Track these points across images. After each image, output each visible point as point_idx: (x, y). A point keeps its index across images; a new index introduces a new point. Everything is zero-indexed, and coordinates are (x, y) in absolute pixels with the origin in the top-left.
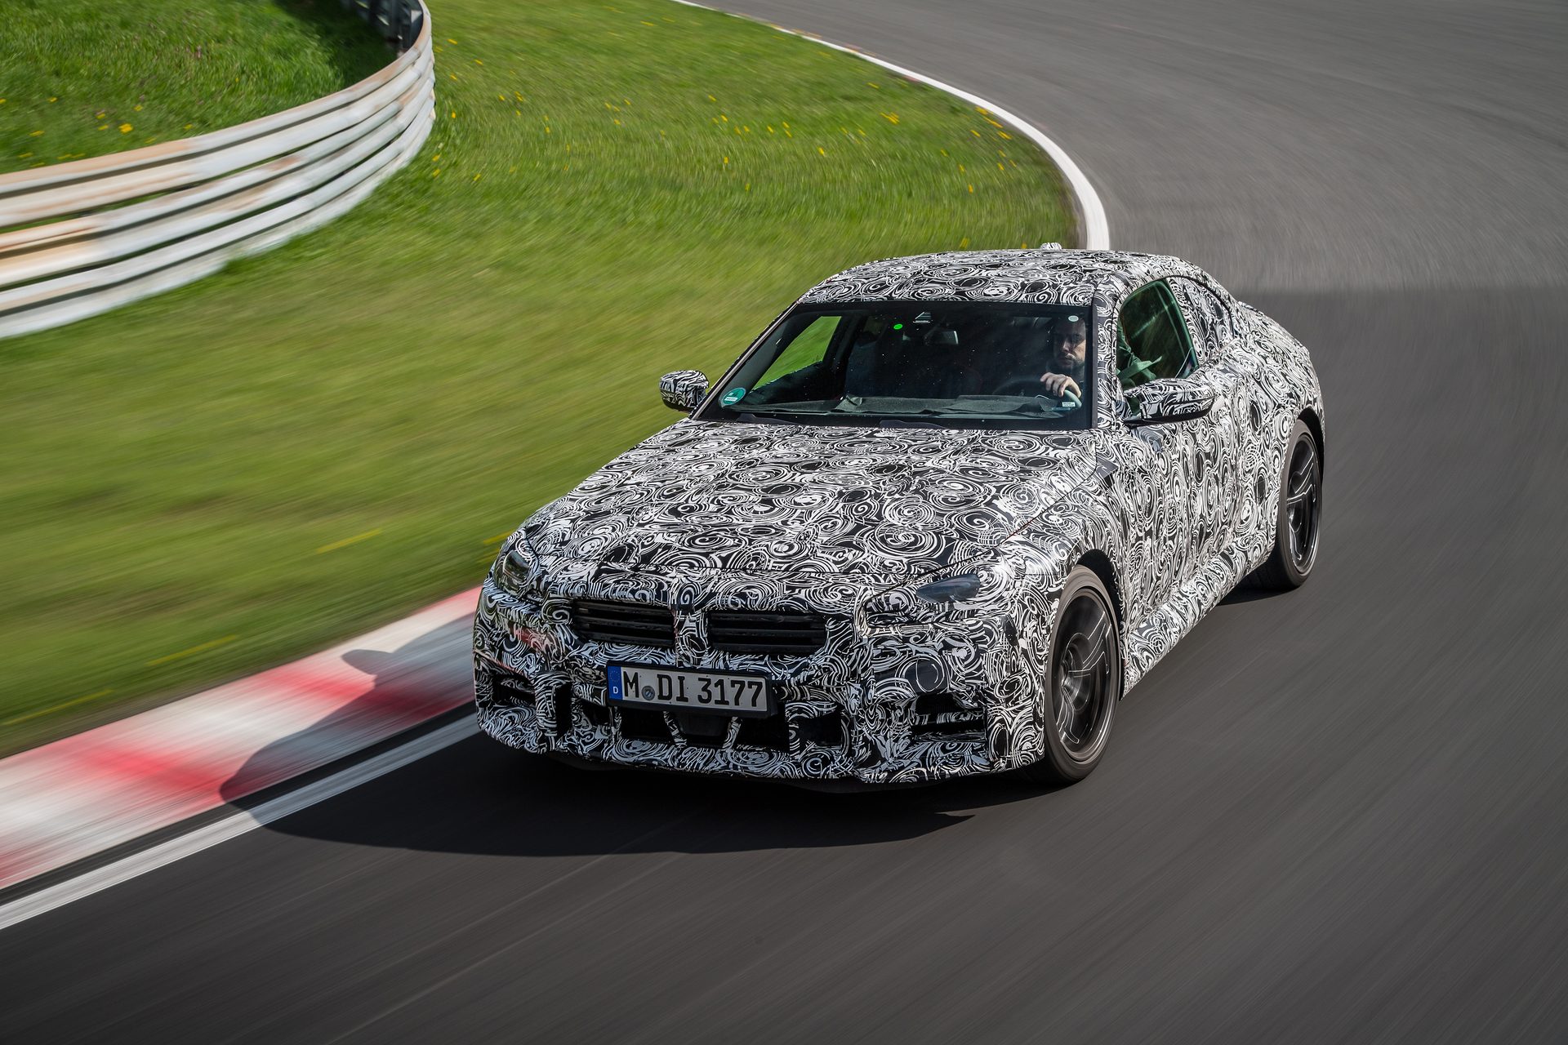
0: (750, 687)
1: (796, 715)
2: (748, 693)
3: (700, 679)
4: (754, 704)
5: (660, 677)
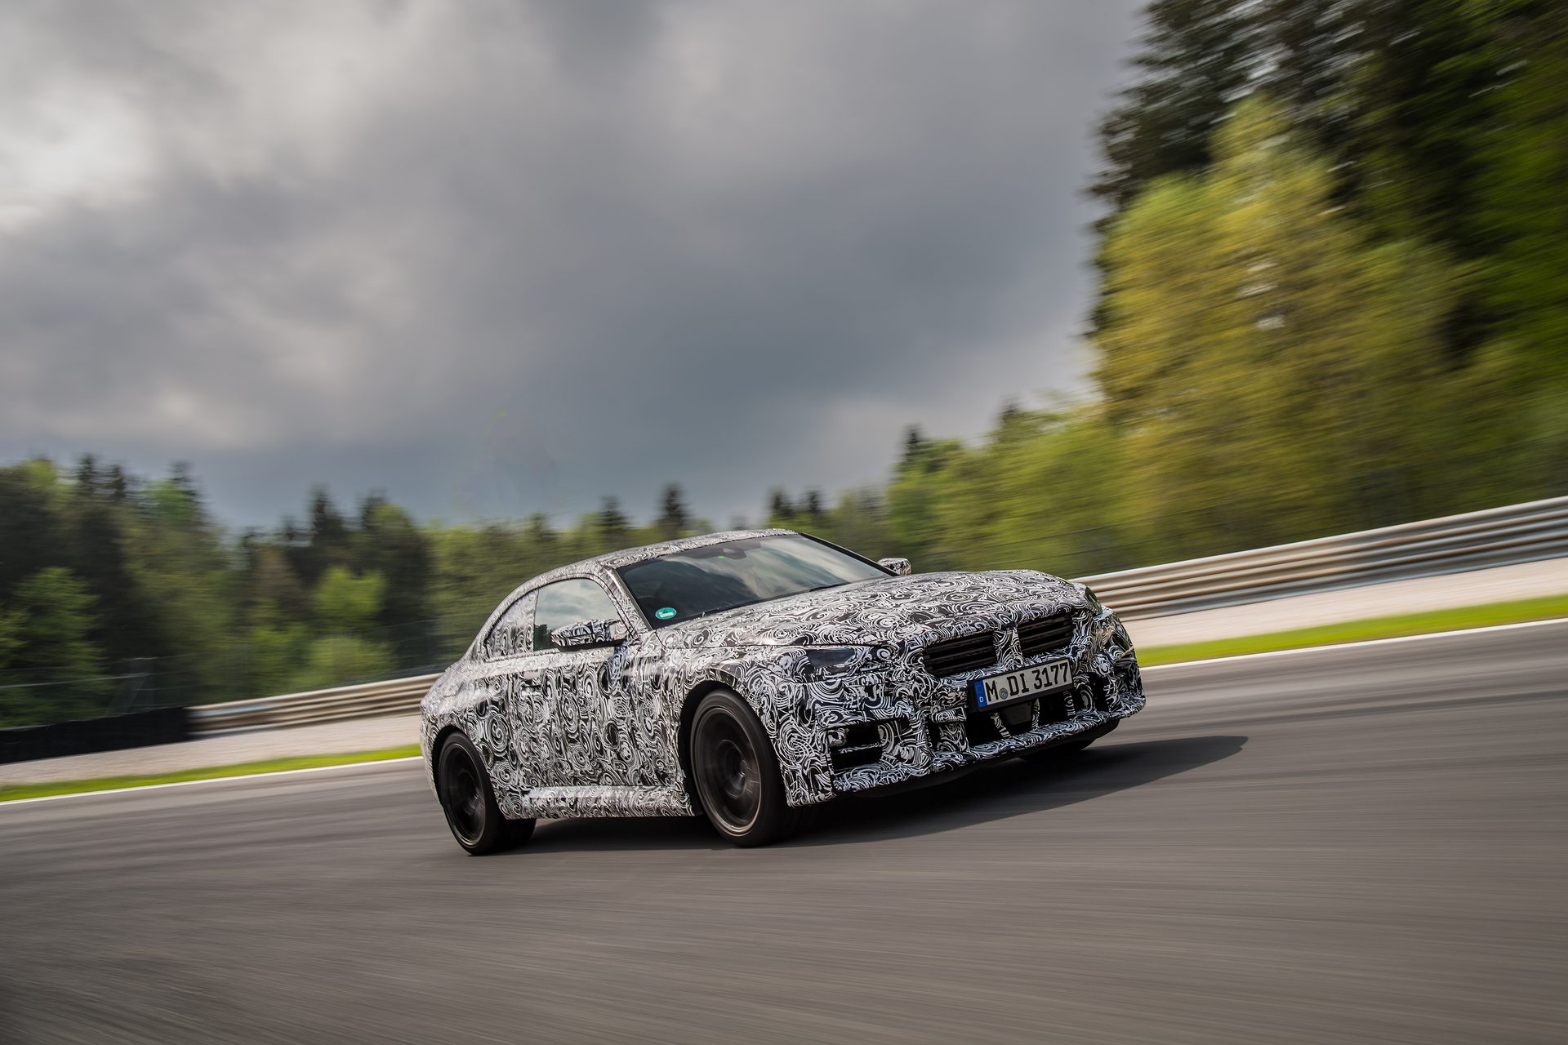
0: (1061, 668)
2: (1061, 672)
3: (1033, 672)
4: (1065, 681)
5: (1009, 679)
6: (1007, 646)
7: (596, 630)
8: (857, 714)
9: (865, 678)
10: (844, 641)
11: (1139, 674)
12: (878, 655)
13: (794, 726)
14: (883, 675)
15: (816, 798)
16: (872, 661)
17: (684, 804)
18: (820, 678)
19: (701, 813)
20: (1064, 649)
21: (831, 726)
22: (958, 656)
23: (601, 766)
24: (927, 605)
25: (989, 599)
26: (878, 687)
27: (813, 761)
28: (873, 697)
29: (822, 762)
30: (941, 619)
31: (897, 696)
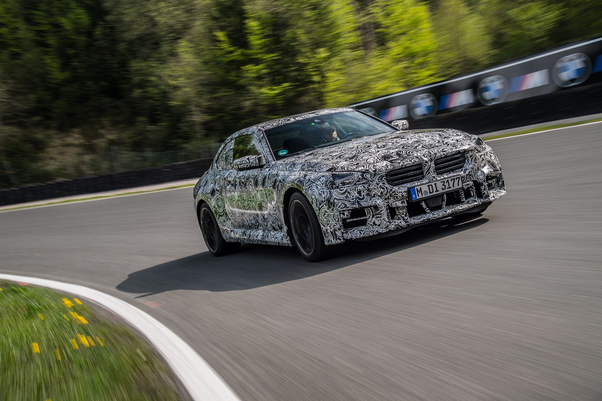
0: (456, 179)
1: (467, 186)
3: (441, 182)
4: (458, 185)
5: (428, 186)
6: (428, 170)
7: (251, 161)
8: (353, 204)
9: (357, 187)
10: (349, 169)
11: (503, 179)
12: (365, 176)
13: (326, 209)
14: (366, 186)
15: (336, 242)
16: (362, 179)
17: (288, 241)
18: (338, 187)
19: (294, 245)
20: (460, 170)
21: (341, 210)
22: (404, 176)
23: (258, 222)
24: (391, 151)
25: (423, 147)
26: (363, 192)
27: (334, 225)
28: (361, 196)
29: (337, 226)
30: (396, 158)
31: (373, 195)
